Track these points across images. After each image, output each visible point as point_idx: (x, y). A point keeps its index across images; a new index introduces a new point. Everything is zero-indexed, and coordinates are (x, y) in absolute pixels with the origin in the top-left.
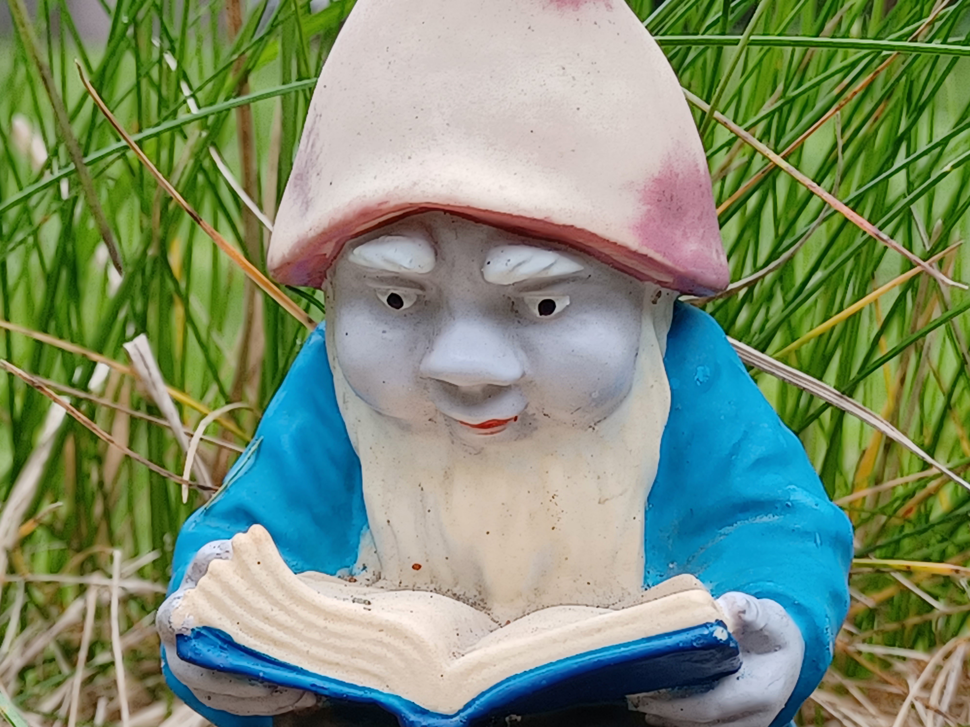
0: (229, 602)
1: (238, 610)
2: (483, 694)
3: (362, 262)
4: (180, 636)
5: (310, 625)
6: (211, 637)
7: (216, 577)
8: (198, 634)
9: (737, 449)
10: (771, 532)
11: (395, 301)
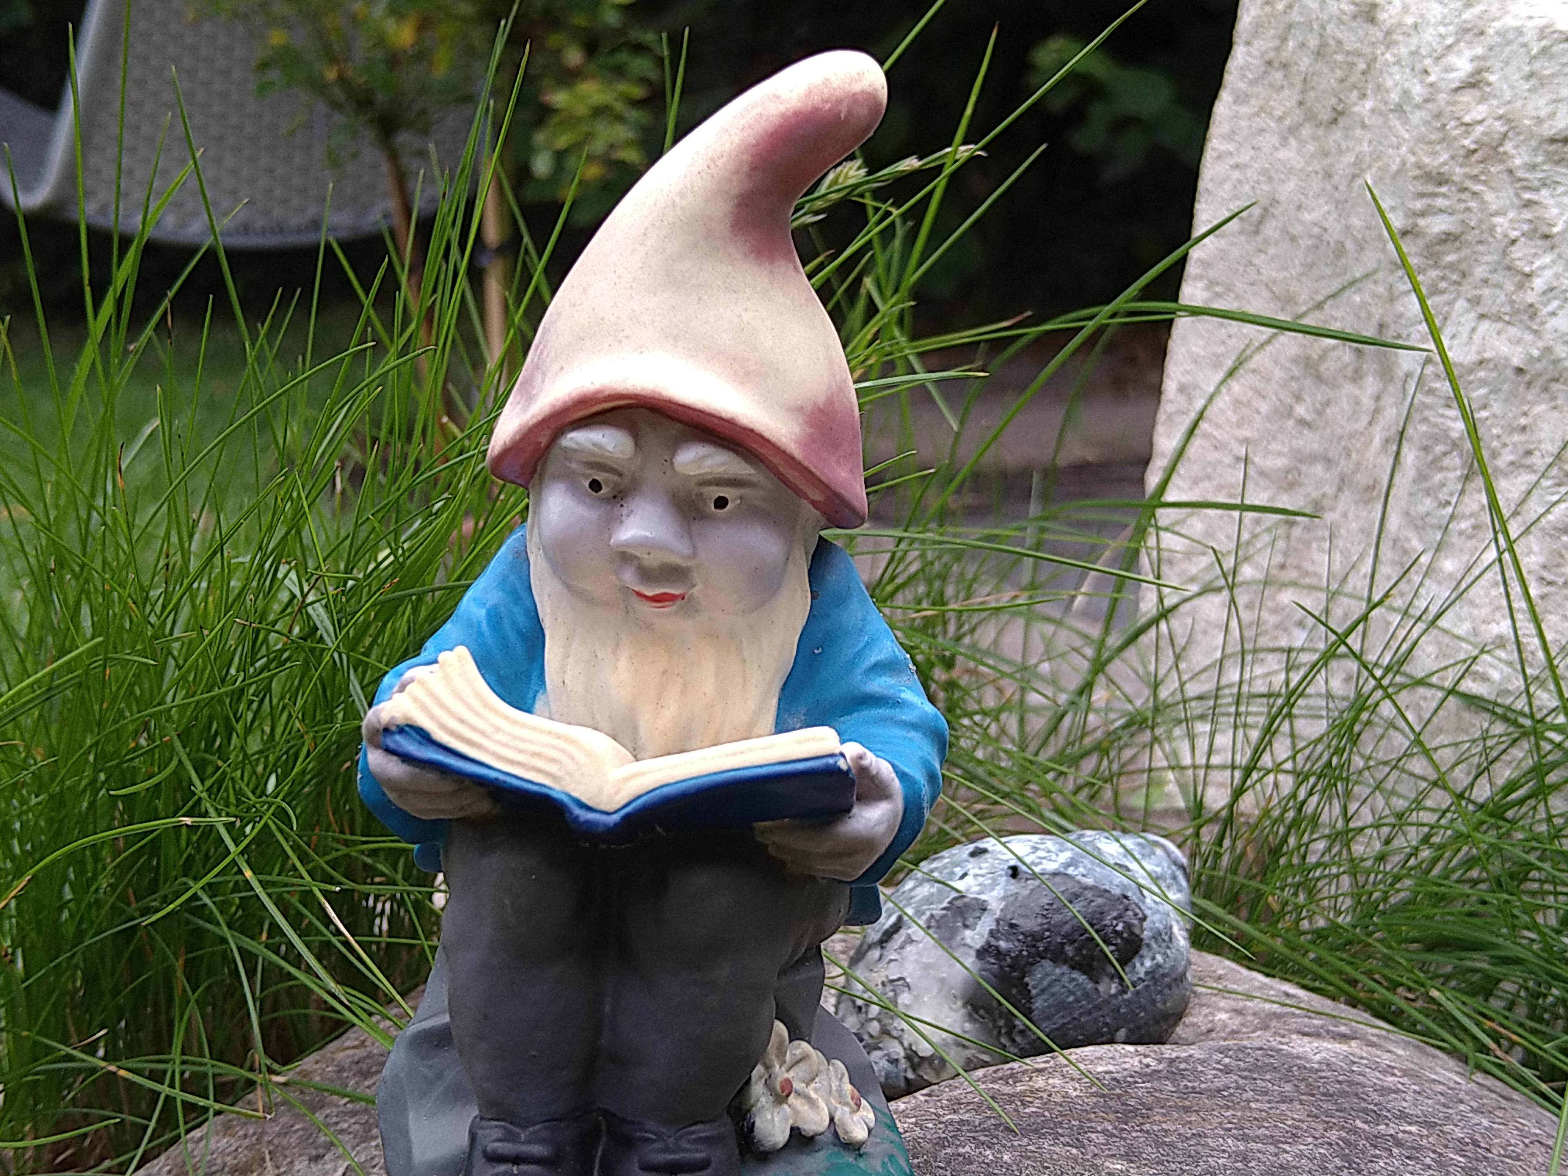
0: (431, 705)
1: (438, 712)
2: (639, 797)
3: (573, 446)
4: (384, 730)
5: (498, 729)
6: (413, 733)
8: (401, 730)
9: (860, 654)
10: (882, 721)
11: (596, 484)
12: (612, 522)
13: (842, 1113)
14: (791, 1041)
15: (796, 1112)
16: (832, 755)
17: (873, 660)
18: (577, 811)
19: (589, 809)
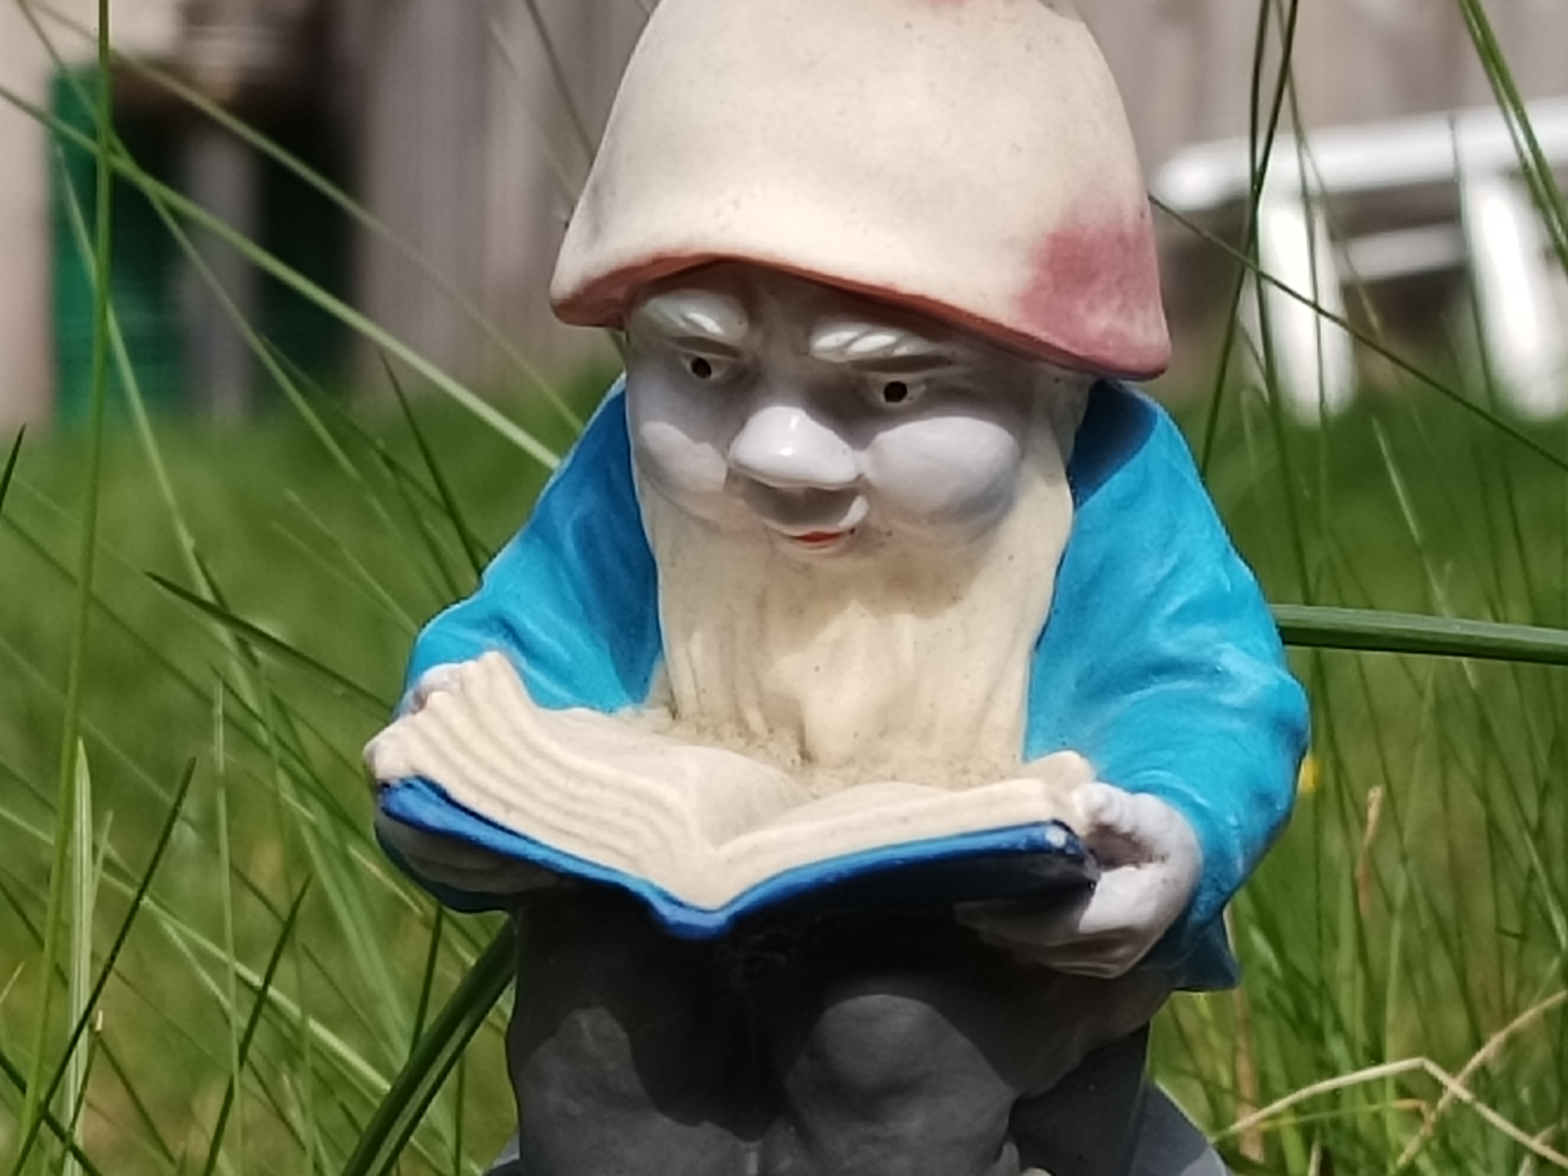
0: (448, 747)
1: (459, 758)
2: (756, 887)
3: (655, 316)
4: (386, 785)
5: (548, 784)
6: (425, 789)
7: (436, 715)
9: (1161, 587)
10: (1189, 702)
11: (701, 367)
16: (1037, 824)
17: (1178, 600)
18: (665, 910)
19: (680, 904)
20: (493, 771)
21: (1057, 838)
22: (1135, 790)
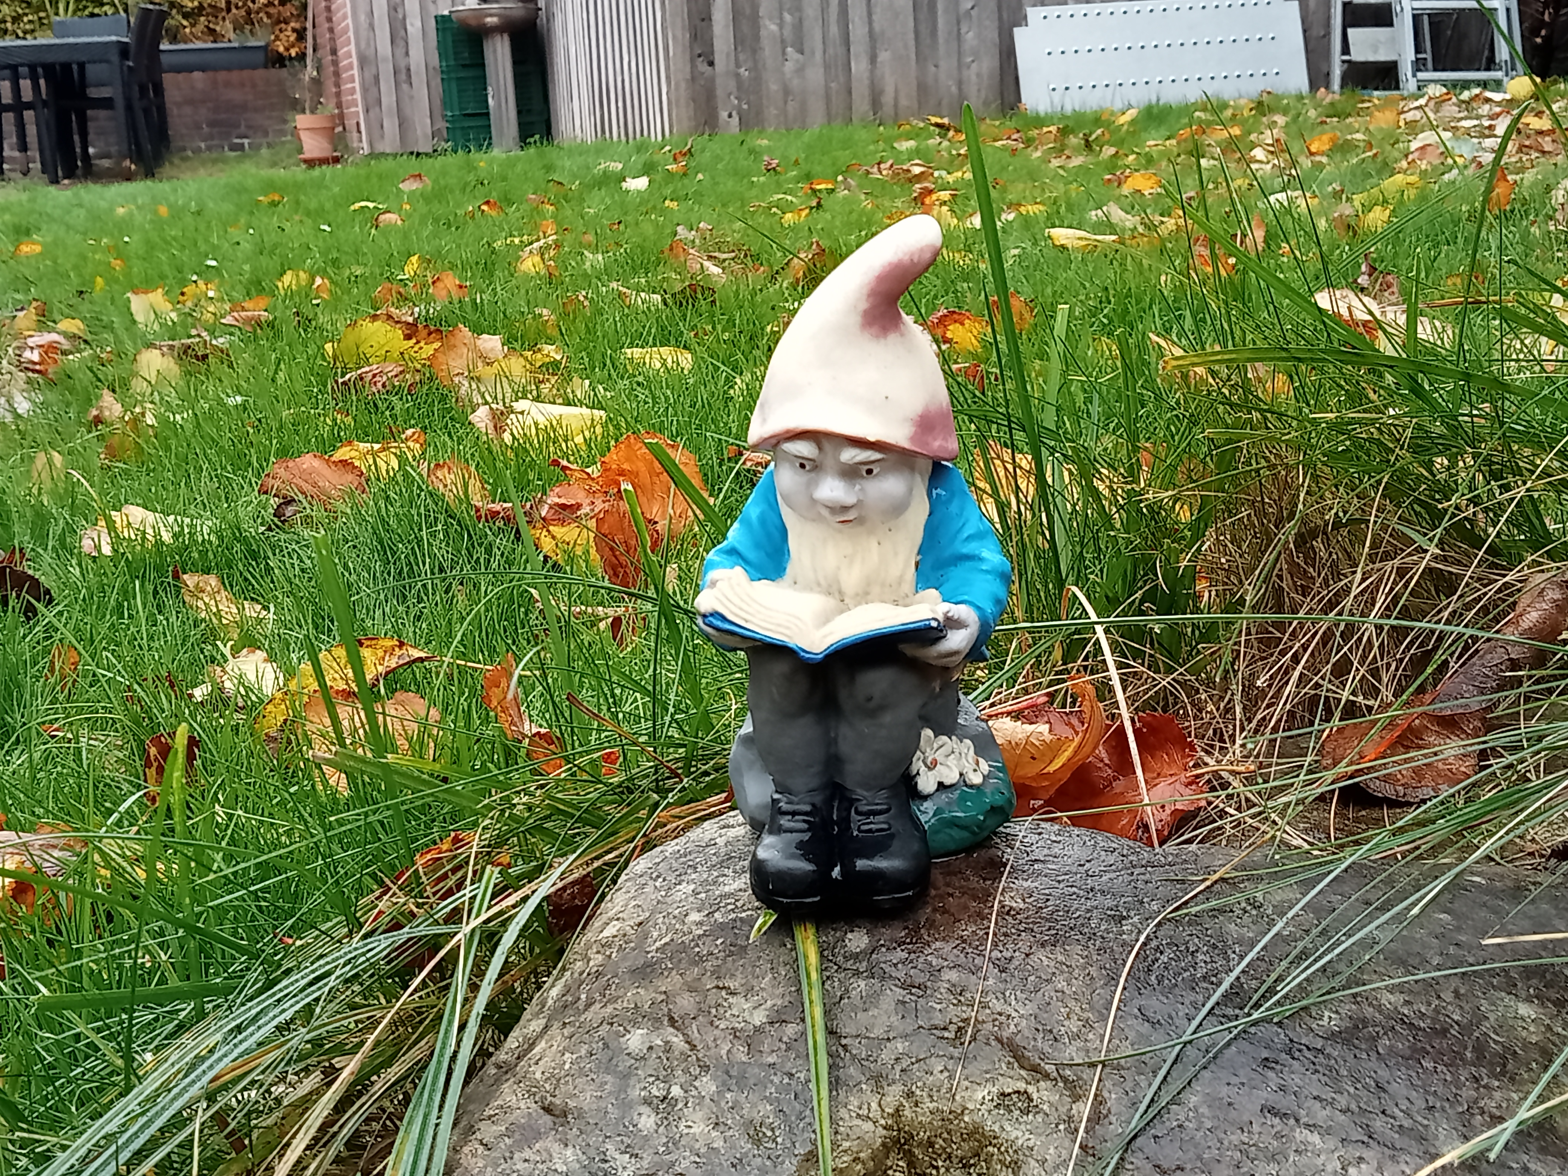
0: (724, 601)
1: (728, 605)
3: (786, 448)
4: (704, 614)
5: (758, 611)
6: (717, 616)
9: (960, 530)
10: (972, 569)
11: (802, 466)
12: (811, 485)
13: (968, 769)
14: (936, 737)
15: (941, 774)
16: (927, 619)
17: (966, 535)
20: (741, 609)
21: (934, 624)
22: (956, 603)
